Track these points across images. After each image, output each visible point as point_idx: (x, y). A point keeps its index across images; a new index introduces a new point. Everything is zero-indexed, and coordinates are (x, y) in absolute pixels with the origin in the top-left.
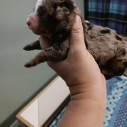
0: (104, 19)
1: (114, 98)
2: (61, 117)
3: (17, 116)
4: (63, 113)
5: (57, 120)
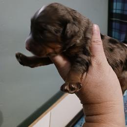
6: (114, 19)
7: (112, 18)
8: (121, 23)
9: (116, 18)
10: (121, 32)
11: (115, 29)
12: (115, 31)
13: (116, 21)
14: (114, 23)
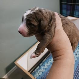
0: (72, 4)
1: (76, 54)
2: (42, 64)
3: (15, 63)
4: (44, 62)
5: (40, 66)
6: (63, 2)
7: (62, 2)
8: (67, 4)
9: (64, 2)
10: (67, 10)
11: (64, 8)
12: (64, 10)
13: (64, 4)
14: (63, 5)
